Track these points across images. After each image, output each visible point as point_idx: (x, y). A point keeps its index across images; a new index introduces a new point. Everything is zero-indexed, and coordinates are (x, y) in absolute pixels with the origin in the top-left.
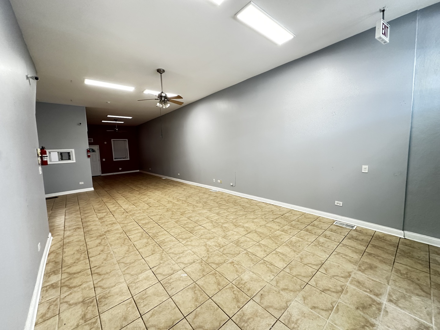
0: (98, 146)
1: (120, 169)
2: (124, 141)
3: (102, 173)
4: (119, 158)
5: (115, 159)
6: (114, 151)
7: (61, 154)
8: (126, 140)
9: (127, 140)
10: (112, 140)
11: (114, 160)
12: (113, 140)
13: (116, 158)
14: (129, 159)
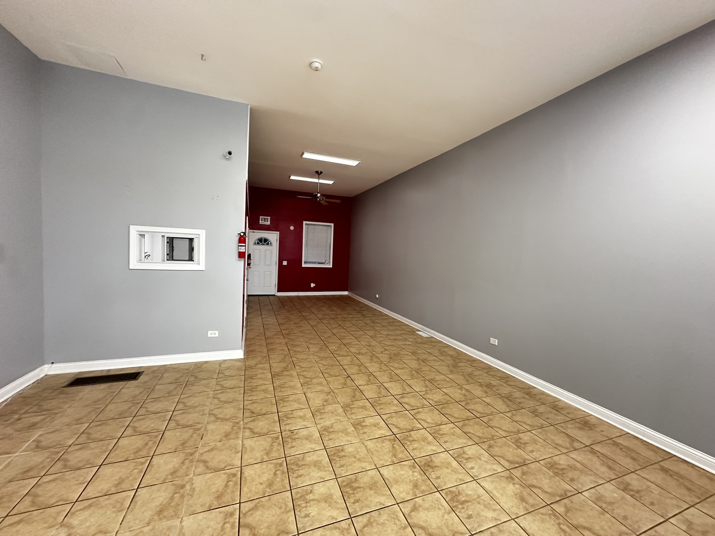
0: (278, 233)
1: (313, 285)
2: (326, 227)
3: (278, 291)
4: (313, 263)
5: (305, 263)
6: (306, 245)
7: (171, 241)
8: (330, 226)
9: (332, 225)
10: (305, 222)
11: (304, 265)
12: (306, 224)
13: (308, 261)
14: (331, 267)
